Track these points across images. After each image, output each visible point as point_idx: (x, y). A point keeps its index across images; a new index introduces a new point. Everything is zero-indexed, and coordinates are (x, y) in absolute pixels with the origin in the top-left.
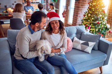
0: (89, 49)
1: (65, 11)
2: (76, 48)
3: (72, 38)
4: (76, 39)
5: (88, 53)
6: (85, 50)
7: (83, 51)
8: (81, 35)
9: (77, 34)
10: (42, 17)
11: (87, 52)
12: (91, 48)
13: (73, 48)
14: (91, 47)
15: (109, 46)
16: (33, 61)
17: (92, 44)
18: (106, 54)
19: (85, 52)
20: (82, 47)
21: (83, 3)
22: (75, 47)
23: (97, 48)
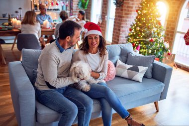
0: (139, 76)
1: (101, 23)
2: (121, 76)
3: (114, 61)
4: (120, 63)
5: (138, 82)
6: (134, 78)
7: (130, 79)
8: (127, 57)
9: (121, 55)
10: (75, 28)
11: (137, 80)
12: (142, 75)
13: (116, 76)
14: (141, 72)
15: (167, 71)
16: (62, 91)
17: (143, 69)
18: (163, 82)
19: (134, 80)
20: (129, 73)
21: (128, 11)
22: (119, 75)
23: (150, 75)
